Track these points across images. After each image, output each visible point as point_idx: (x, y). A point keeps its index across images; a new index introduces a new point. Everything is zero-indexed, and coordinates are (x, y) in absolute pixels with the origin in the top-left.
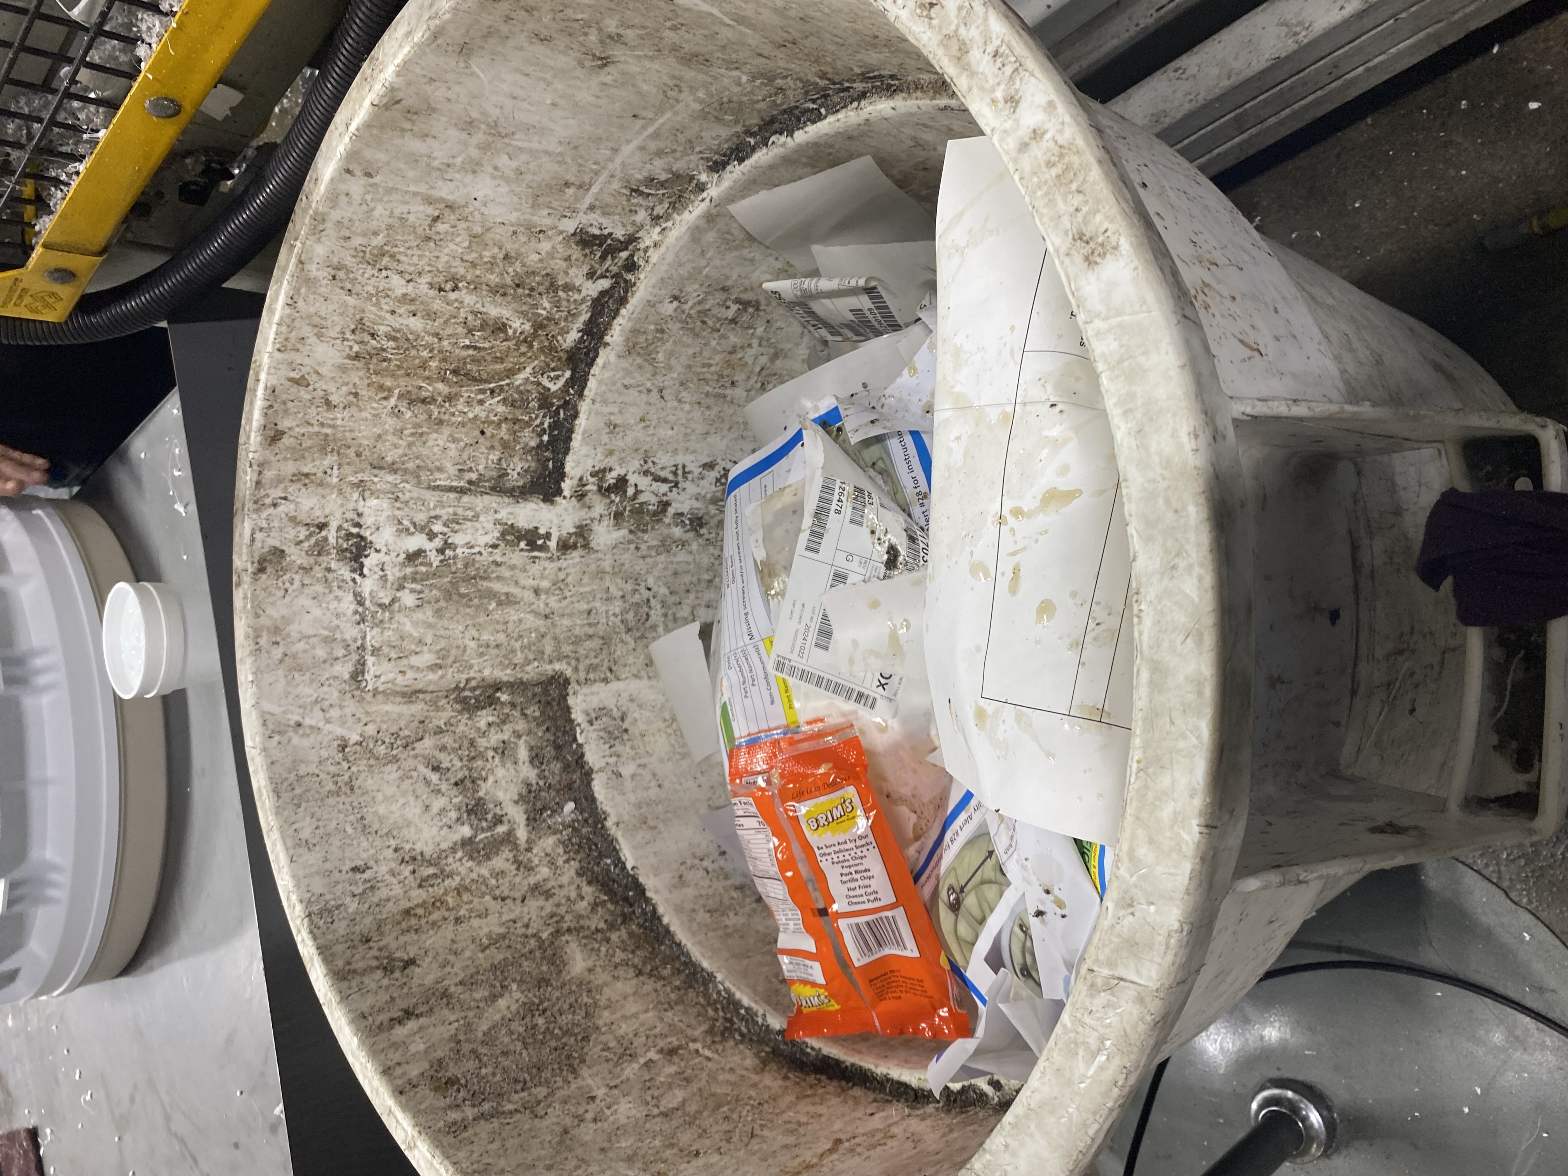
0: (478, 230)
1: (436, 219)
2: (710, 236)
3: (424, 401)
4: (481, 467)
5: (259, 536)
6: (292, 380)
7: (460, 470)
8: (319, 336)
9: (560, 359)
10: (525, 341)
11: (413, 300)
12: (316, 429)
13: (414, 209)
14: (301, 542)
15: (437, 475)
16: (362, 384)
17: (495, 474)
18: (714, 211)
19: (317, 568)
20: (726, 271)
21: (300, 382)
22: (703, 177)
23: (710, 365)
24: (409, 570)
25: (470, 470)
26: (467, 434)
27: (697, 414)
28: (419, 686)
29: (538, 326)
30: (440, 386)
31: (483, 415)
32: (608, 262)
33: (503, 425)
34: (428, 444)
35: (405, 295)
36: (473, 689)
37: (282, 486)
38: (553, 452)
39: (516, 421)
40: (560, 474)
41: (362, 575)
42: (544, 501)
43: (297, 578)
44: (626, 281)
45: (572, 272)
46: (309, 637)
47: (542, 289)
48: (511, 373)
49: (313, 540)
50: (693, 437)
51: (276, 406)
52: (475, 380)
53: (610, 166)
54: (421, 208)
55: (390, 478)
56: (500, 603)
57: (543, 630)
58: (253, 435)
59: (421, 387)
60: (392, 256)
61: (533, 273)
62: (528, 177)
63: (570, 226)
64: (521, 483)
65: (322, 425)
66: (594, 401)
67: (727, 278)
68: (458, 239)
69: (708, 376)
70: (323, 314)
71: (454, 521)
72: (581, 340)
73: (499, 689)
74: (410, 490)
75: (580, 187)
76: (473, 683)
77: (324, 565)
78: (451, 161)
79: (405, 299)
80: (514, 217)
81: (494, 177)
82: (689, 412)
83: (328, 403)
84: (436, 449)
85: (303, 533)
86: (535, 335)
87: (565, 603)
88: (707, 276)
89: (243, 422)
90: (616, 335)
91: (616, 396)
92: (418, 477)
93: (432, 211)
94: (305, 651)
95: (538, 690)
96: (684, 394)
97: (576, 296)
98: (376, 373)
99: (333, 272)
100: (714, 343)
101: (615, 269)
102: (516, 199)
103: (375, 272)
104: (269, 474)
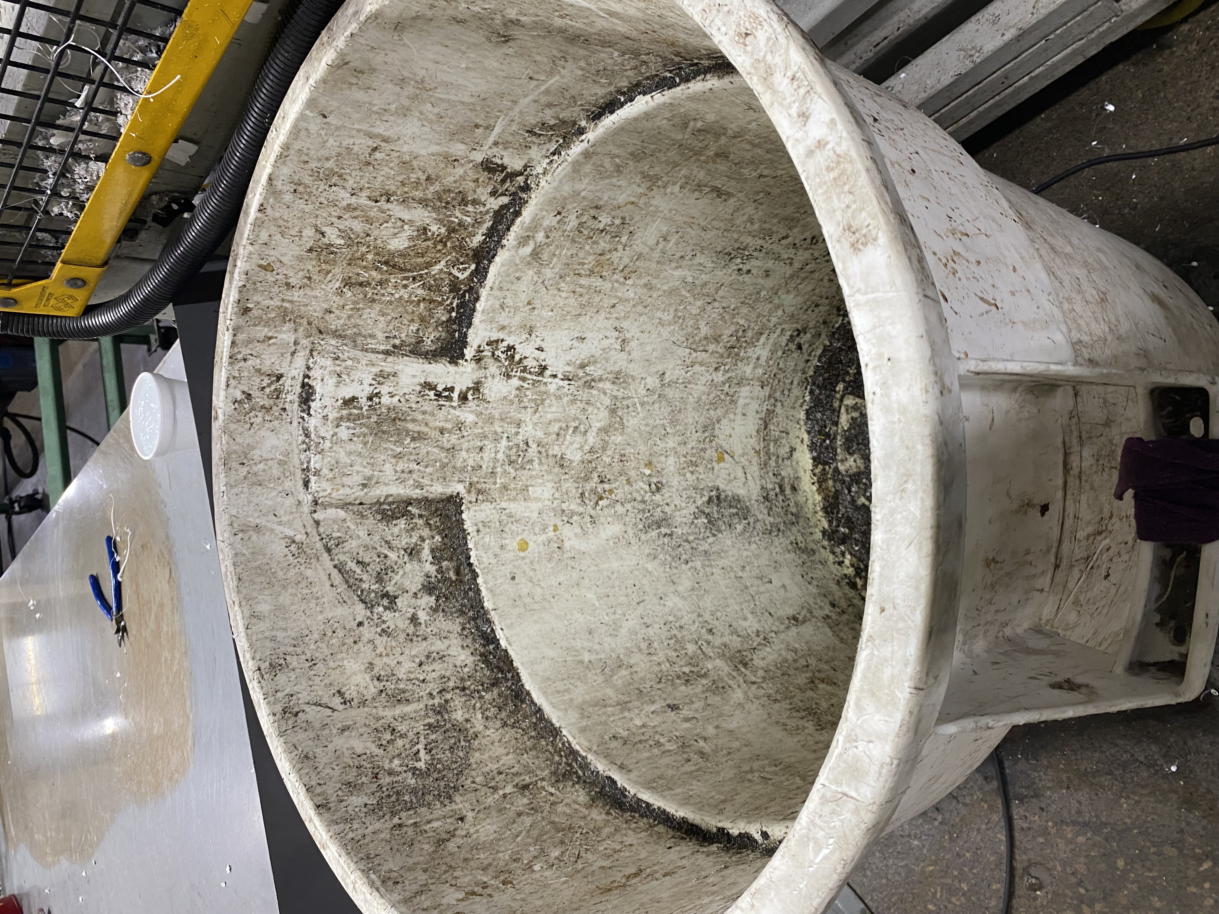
0: (407, 158)
1: (375, 149)
2: (588, 168)
3: (361, 284)
4: (403, 335)
5: (233, 382)
6: (260, 266)
7: (387, 337)
8: (282, 234)
9: (467, 255)
10: (441, 241)
11: (355, 209)
12: (279, 304)
13: (357, 142)
14: (264, 388)
15: (369, 340)
16: (314, 271)
17: (413, 340)
18: (591, 150)
19: (275, 408)
20: (598, 194)
21: (268, 268)
22: (583, 123)
23: (583, 264)
24: (345, 412)
25: (395, 337)
26: (393, 310)
27: (572, 301)
28: (350, 499)
29: (452, 230)
30: (374, 273)
31: (406, 296)
32: (508, 184)
33: (422, 305)
34: (364, 317)
35: (349, 205)
36: (389, 504)
37: (250, 346)
38: (460, 325)
39: (431, 301)
40: (463, 343)
41: (309, 414)
42: (450, 363)
43: (260, 414)
44: (520, 198)
45: (479, 191)
46: (267, 460)
47: (455, 203)
48: (429, 265)
49: (273, 387)
50: (569, 317)
51: (248, 285)
52: (401, 269)
53: (511, 113)
54: (364, 141)
55: (333, 342)
56: (413, 439)
57: (446, 461)
58: (230, 306)
59: (358, 274)
60: (340, 176)
61: (449, 191)
62: (447, 120)
63: (479, 157)
64: (433, 348)
65: (283, 300)
66: (491, 288)
67: (600, 199)
68: (392, 165)
69: (583, 272)
70: (285, 218)
71: (382, 377)
72: (484, 242)
73: (411, 504)
74: (348, 352)
75: (487, 128)
76: (390, 499)
77: (281, 406)
78: (387, 107)
79: (349, 208)
80: (435, 149)
81: (419, 119)
82: (566, 298)
83: (288, 284)
84: (369, 321)
85: (266, 381)
86: (449, 237)
87: (462, 440)
88: (584, 198)
89: (223, 296)
90: (511, 238)
91: (509, 285)
92: (355, 341)
93: (371, 143)
94: (264, 471)
95: (440, 506)
96: (563, 285)
97: (482, 209)
98: (325, 262)
99: (295, 187)
100: (587, 247)
101: (513, 189)
102: (436, 136)
103: (327, 187)
104: (241, 337)
